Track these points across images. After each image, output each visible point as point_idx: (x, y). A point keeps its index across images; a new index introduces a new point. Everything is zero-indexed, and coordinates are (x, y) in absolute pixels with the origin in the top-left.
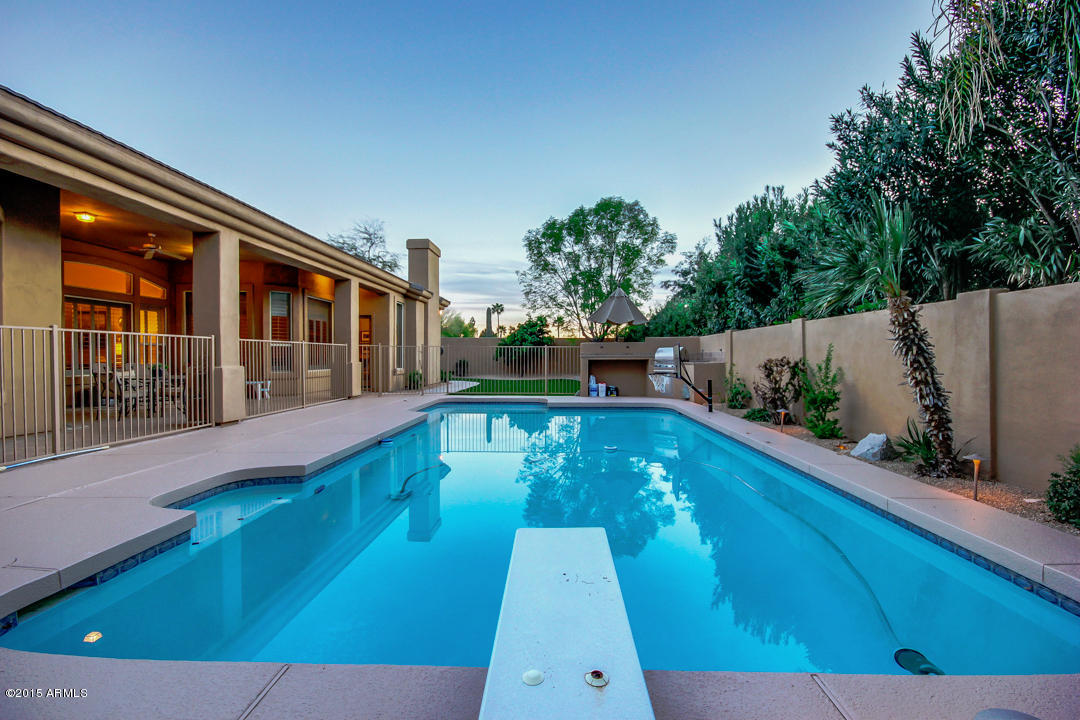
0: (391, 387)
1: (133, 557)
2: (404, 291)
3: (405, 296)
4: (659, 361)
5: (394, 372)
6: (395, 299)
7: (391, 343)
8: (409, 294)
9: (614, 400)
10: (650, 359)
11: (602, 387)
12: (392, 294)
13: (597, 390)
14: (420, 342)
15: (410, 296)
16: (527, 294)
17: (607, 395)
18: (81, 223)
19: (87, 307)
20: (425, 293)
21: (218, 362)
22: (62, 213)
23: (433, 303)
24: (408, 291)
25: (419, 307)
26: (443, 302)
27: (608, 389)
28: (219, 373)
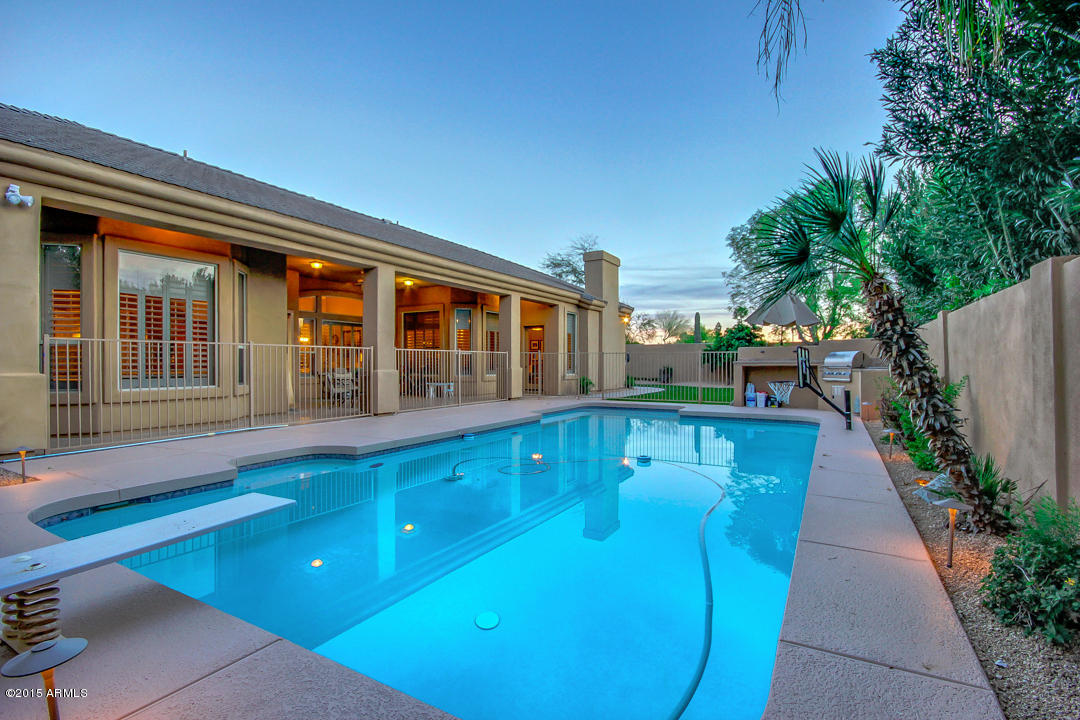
0: (559, 391)
1: (181, 490)
2: (577, 302)
3: (578, 306)
4: (827, 367)
5: (564, 377)
6: (564, 311)
7: (561, 350)
8: (581, 304)
9: (774, 412)
10: (819, 366)
11: (761, 397)
12: (561, 306)
13: (754, 400)
14: (593, 348)
15: (582, 306)
16: (734, 296)
17: (766, 405)
18: (314, 269)
19: (349, 328)
20: (595, 302)
21: (375, 368)
22: (288, 264)
23: (609, 312)
24: (580, 301)
25: (592, 318)
26: (623, 310)
27: (768, 399)
28: (376, 375)
